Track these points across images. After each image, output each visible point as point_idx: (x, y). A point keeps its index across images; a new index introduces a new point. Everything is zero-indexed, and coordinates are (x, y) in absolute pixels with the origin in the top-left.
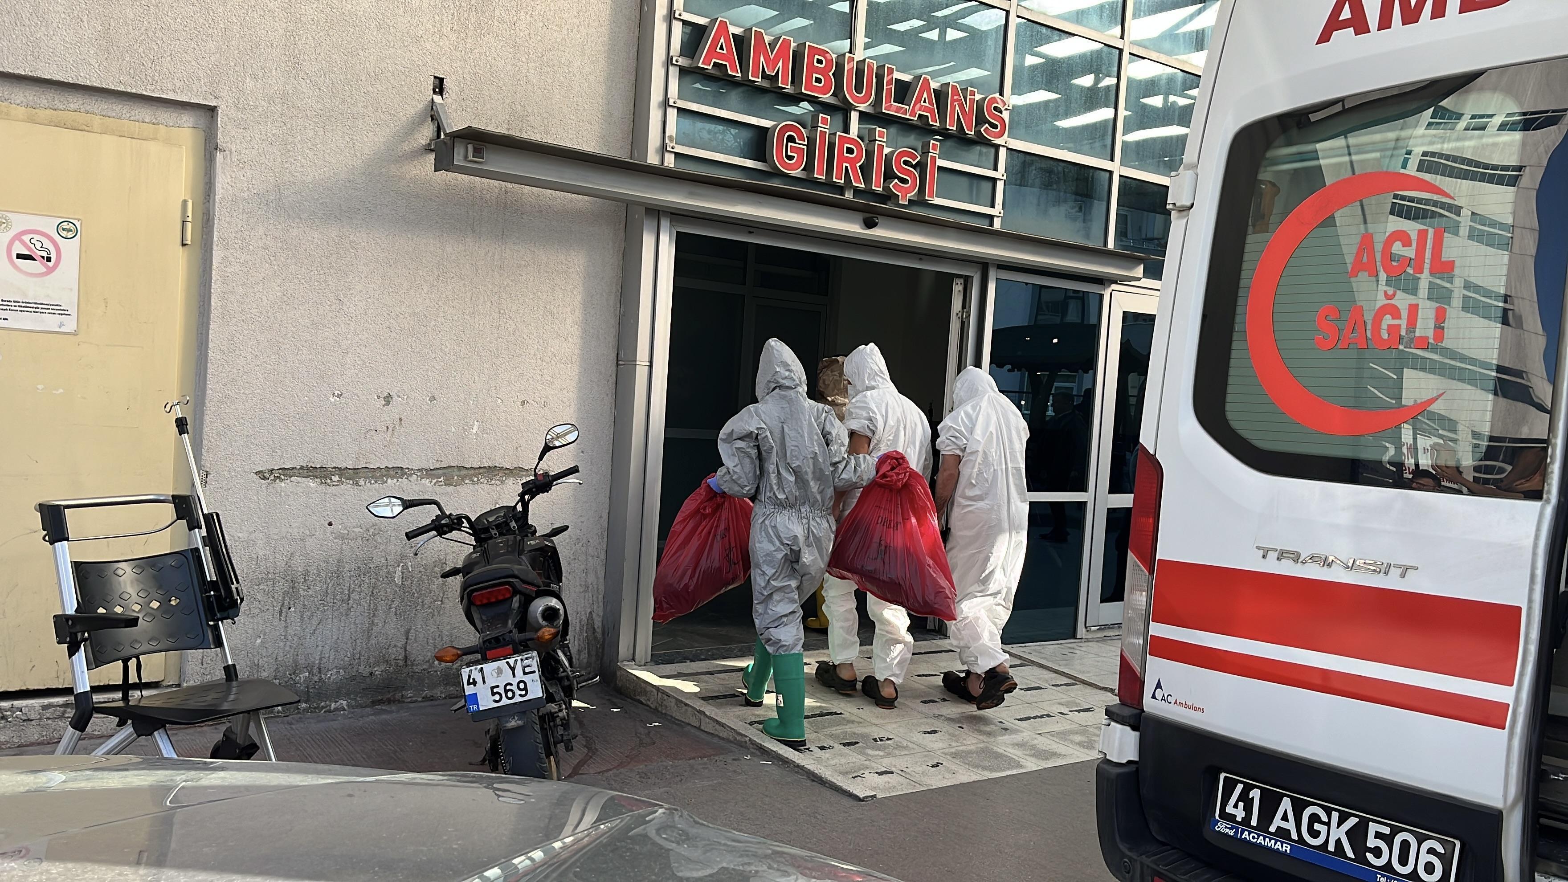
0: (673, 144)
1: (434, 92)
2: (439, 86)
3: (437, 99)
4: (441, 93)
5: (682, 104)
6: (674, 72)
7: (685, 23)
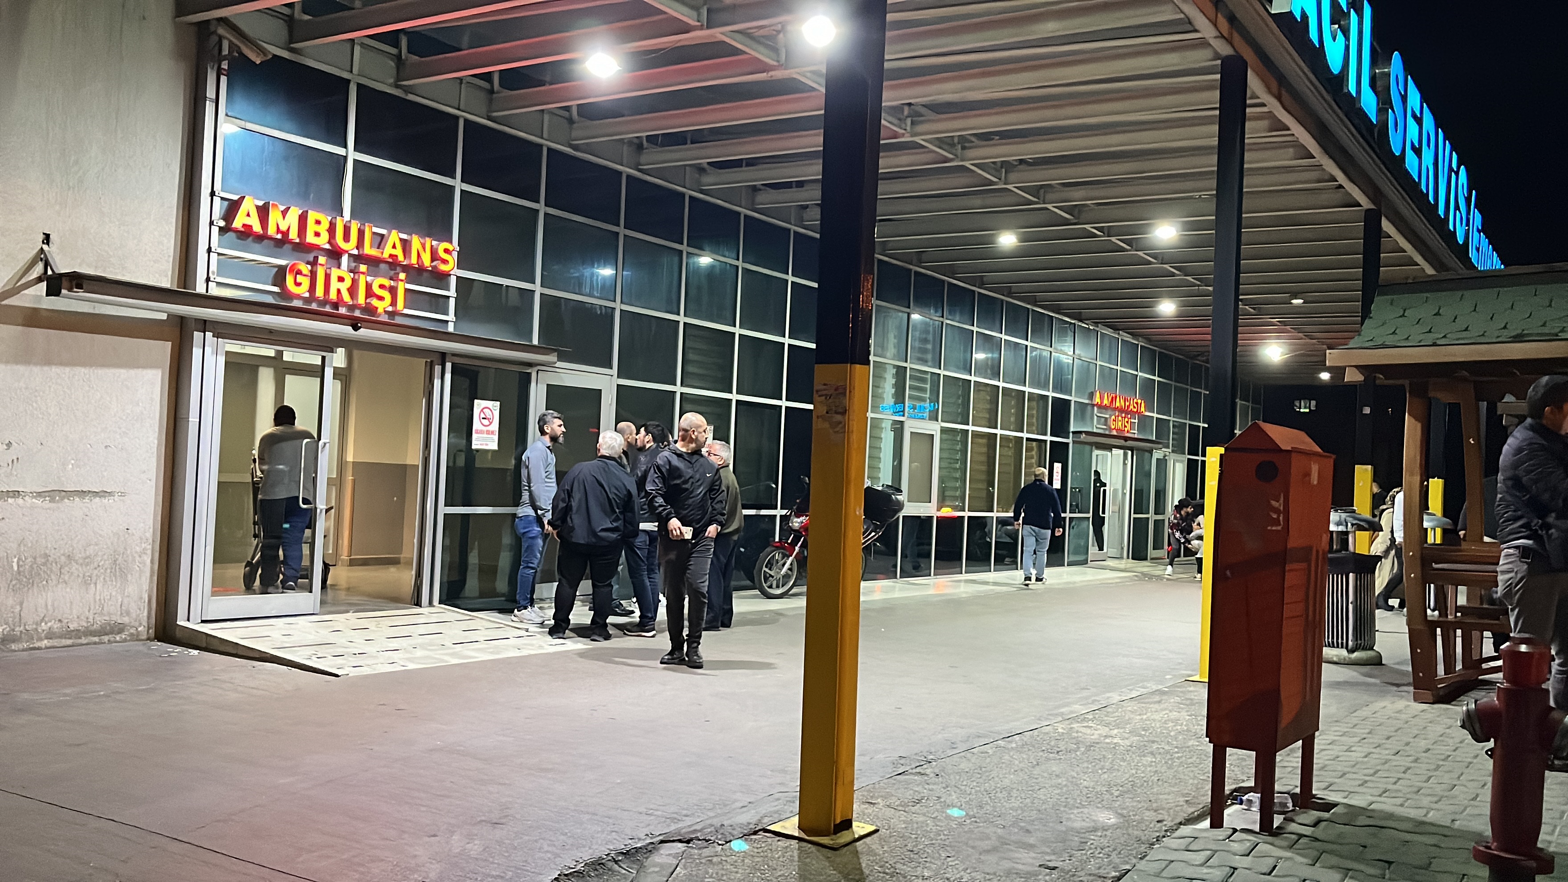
0: (215, 276)
1: (43, 243)
2: (47, 239)
3: (45, 247)
4: (48, 244)
5: (220, 251)
6: (215, 230)
7: (222, 199)
